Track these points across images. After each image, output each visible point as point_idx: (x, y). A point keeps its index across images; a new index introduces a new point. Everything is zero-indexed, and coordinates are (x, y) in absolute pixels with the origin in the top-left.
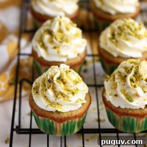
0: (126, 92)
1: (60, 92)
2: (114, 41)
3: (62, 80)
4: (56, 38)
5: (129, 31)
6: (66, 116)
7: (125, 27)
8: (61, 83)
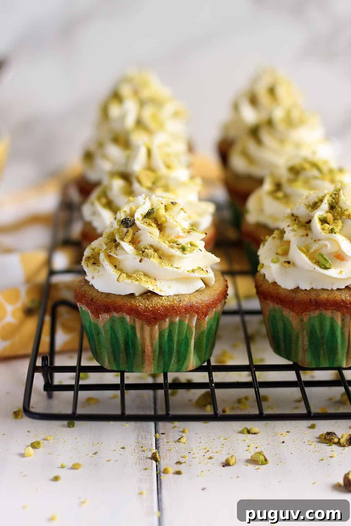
0: (312, 251)
1: (152, 246)
2: (280, 194)
3: (156, 221)
4: (139, 182)
5: (315, 172)
6: (166, 303)
7: (307, 166)
8: (154, 225)
